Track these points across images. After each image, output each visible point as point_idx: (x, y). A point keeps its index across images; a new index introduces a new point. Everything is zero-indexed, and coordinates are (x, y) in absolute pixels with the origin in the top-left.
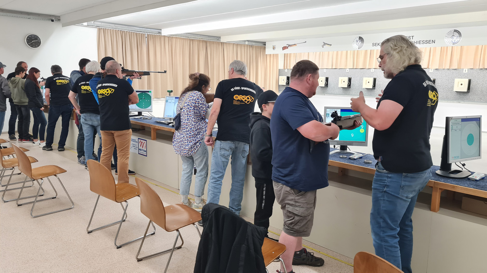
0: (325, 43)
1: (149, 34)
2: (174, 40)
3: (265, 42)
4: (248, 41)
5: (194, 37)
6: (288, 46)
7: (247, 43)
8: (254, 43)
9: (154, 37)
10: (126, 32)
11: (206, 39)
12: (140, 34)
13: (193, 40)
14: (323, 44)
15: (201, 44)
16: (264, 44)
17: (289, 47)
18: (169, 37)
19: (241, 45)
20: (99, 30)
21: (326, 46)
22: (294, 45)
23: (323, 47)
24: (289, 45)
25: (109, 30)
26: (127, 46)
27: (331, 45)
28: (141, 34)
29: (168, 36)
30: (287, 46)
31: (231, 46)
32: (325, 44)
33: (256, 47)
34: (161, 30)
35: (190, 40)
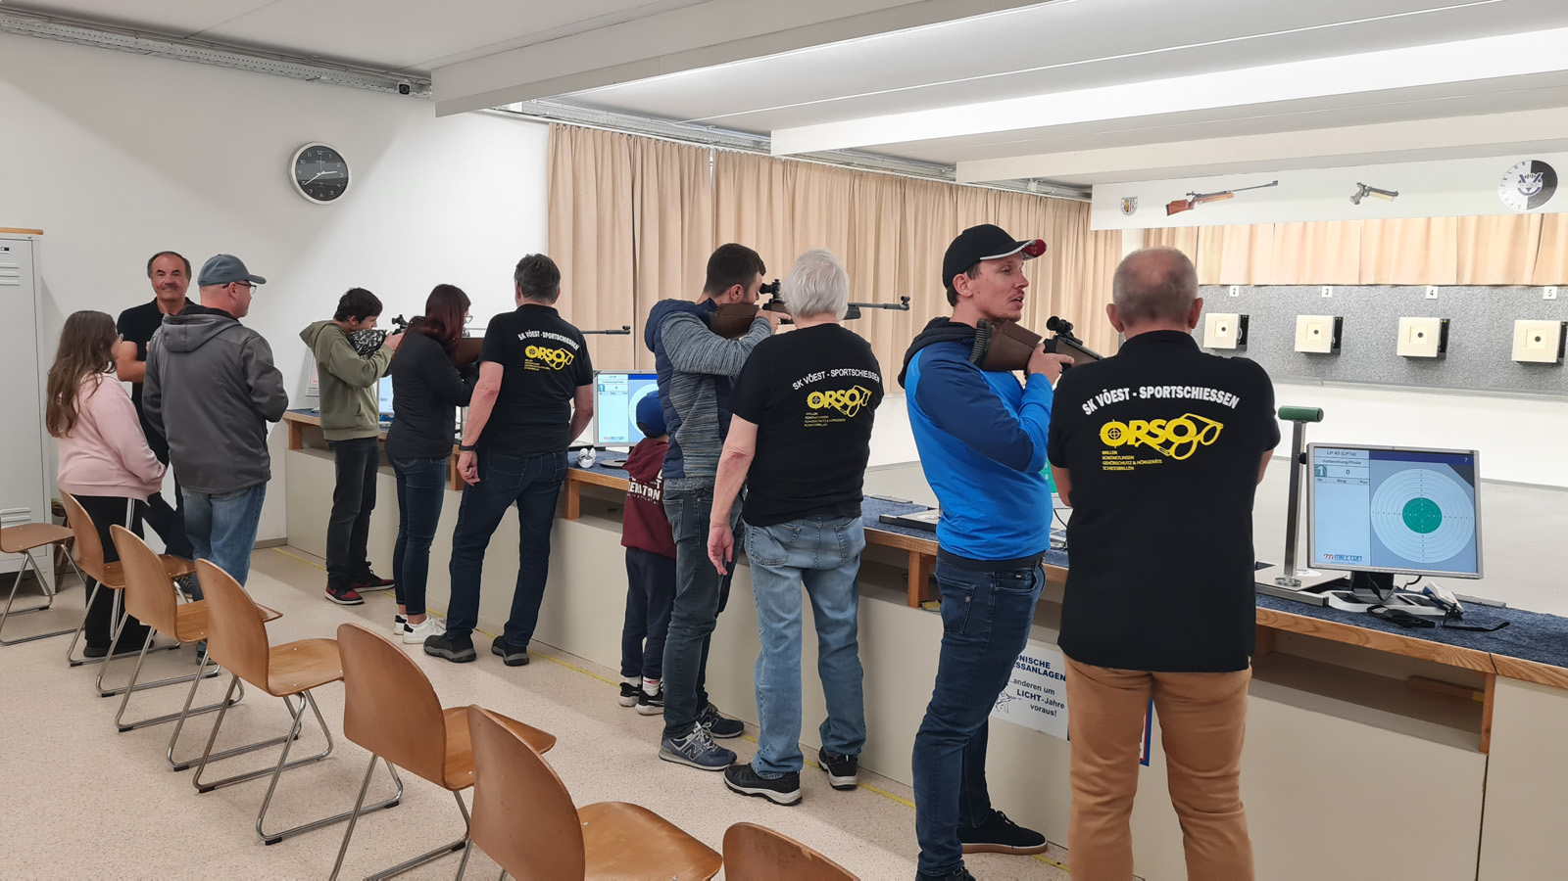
0: (1369, 185)
1: (721, 148)
2: (802, 174)
3: (1090, 187)
4: (1039, 181)
5: (867, 162)
6: (1193, 201)
7: (1033, 187)
8: (1054, 190)
9: (739, 162)
10: (645, 141)
11: (903, 171)
12: (693, 151)
13: (861, 175)
14: (1358, 189)
15: (888, 190)
16: (1085, 191)
17: (1196, 203)
18: (785, 163)
19: (1010, 196)
20: (558, 130)
21: (1373, 198)
22: (1220, 193)
23: (1358, 203)
24: (1198, 196)
25: (592, 131)
26: (648, 194)
27: (1396, 194)
28: (697, 149)
29: (784, 158)
30: (1190, 199)
31: (981, 198)
32: (1365, 190)
33: (1056, 204)
34: (768, 135)
35: (853, 174)
